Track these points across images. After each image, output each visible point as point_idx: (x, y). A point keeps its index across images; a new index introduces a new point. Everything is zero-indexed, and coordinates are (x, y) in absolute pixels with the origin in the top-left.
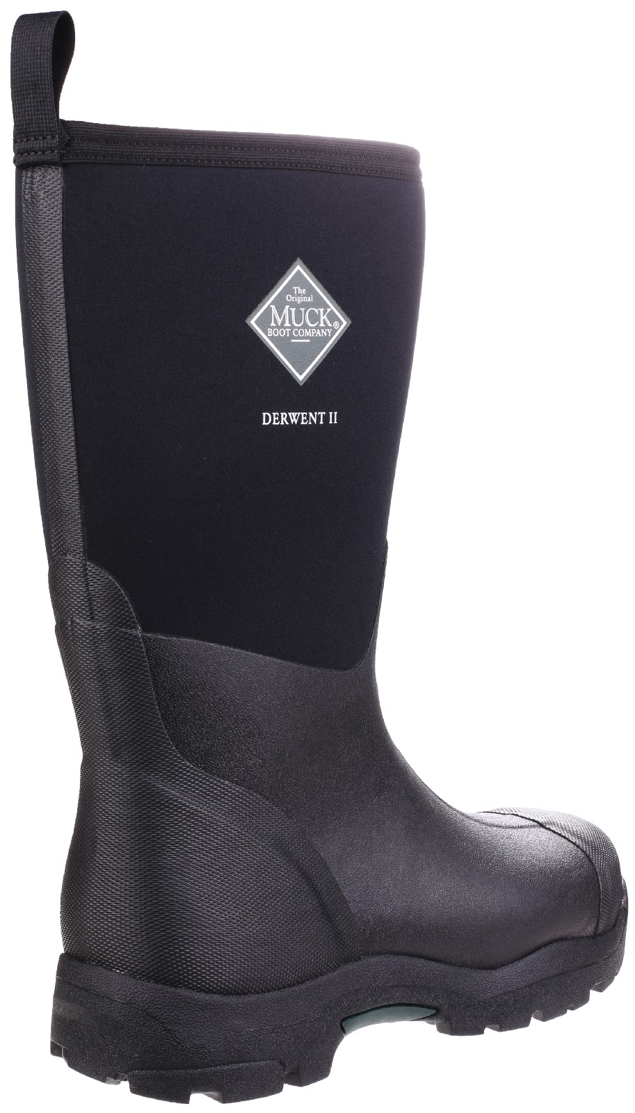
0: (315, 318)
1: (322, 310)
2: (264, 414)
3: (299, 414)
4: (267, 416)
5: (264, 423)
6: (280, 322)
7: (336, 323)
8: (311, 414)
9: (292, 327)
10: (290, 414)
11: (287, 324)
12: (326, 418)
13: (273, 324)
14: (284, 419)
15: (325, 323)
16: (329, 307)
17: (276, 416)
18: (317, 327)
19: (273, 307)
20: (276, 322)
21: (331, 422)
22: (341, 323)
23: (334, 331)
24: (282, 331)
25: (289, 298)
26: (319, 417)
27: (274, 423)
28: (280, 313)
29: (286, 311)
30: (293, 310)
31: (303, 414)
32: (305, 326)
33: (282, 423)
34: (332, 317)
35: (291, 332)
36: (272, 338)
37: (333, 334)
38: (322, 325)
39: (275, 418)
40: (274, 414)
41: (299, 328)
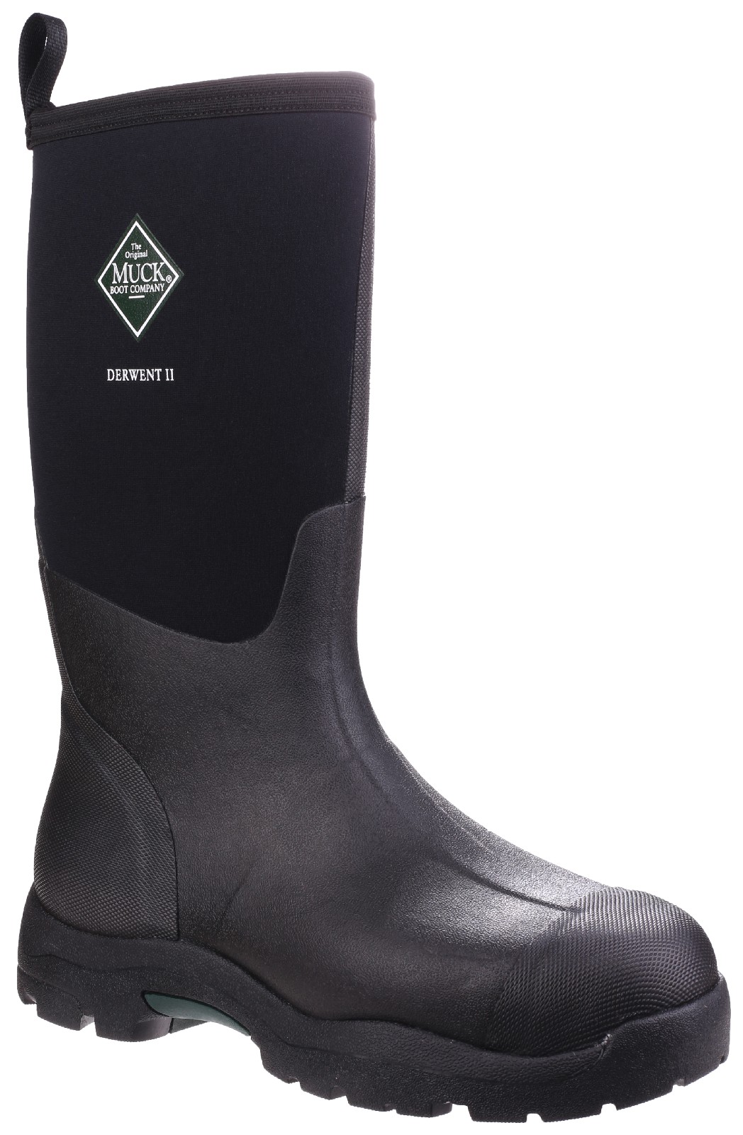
0: (149, 273)
1: (155, 264)
2: (109, 370)
3: (138, 370)
4: (111, 372)
5: (109, 379)
6: (119, 280)
7: (169, 277)
8: (148, 370)
9: (130, 284)
10: (130, 370)
11: (126, 281)
12: (163, 374)
13: (114, 282)
14: (125, 375)
15: (158, 277)
16: (163, 261)
17: (119, 372)
18: (151, 283)
19: (115, 264)
20: (117, 280)
21: (168, 379)
22: (173, 277)
23: (167, 285)
24: (122, 289)
25: (128, 255)
26: (155, 374)
27: (117, 379)
28: (120, 270)
29: (125, 268)
30: (131, 266)
31: (141, 370)
32: (141, 283)
33: (124, 380)
34: (165, 271)
35: (129, 289)
36: (113, 296)
37: (165, 289)
38: (155, 280)
39: (117, 375)
40: (117, 370)
41: (135, 284)
